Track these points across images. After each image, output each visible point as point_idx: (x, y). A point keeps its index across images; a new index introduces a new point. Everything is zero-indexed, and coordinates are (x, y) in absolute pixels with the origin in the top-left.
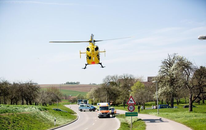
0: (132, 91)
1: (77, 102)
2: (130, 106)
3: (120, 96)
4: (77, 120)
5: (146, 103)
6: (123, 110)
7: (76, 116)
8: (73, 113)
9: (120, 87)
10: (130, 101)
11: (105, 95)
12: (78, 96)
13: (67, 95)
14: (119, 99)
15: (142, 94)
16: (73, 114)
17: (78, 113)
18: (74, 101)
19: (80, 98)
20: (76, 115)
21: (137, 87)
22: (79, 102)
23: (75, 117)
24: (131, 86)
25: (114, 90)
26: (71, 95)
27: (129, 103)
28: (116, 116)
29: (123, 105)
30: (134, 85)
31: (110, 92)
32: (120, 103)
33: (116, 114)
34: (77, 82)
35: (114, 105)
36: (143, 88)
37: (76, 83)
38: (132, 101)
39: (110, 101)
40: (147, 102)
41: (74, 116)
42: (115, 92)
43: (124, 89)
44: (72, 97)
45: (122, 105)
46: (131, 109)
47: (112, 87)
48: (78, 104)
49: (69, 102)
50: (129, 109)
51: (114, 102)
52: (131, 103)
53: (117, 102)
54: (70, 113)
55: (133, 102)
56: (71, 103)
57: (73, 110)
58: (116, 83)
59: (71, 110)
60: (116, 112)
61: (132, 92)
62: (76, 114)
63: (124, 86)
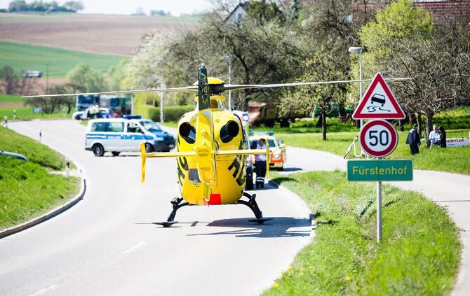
0: (365, 50)
1: (70, 104)
2: (372, 129)
3: (300, 74)
4: (81, 199)
5: (442, 115)
6: (317, 148)
7: (76, 180)
8: (57, 164)
9: (300, 31)
10: (374, 99)
11: (226, 71)
12: (77, 78)
13: (17, 70)
14: (297, 94)
15: (422, 63)
16: (55, 168)
17: (85, 167)
18: (52, 105)
19: (86, 85)
20: (72, 173)
21: (395, 28)
22: (82, 109)
23: (70, 184)
24: (359, 24)
25: (270, 45)
26: (36, 73)
27: (364, 111)
28: (287, 179)
29: (319, 124)
30: (379, 17)
31: (247, 56)
32: (302, 111)
33: (281, 169)
34: (71, 4)
35: (267, 121)
36: (424, 32)
37: (63, 10)
38: (383, 102)
39: (251, 104)
40: (449, 105)
41: (67, 179)
42: (276, 56)
43: (320, 39)
44: (42, 81)
45: (310, 126)
46: (379, 141)
47: (258, 32)
48: (78, 118)
49: (28, 107)
50: (367, 140)
51: (267, 107)
52: (378, 108)
53: (284, 110)
54: (41, 163)
55: (389, 108)
56: (38, 110)
57: (51, 147)
58: (276, 9)
59: (46, 148)
60: (281, 161)
61: (367, 56)
62: (74, 167)
63: (325, 23)
